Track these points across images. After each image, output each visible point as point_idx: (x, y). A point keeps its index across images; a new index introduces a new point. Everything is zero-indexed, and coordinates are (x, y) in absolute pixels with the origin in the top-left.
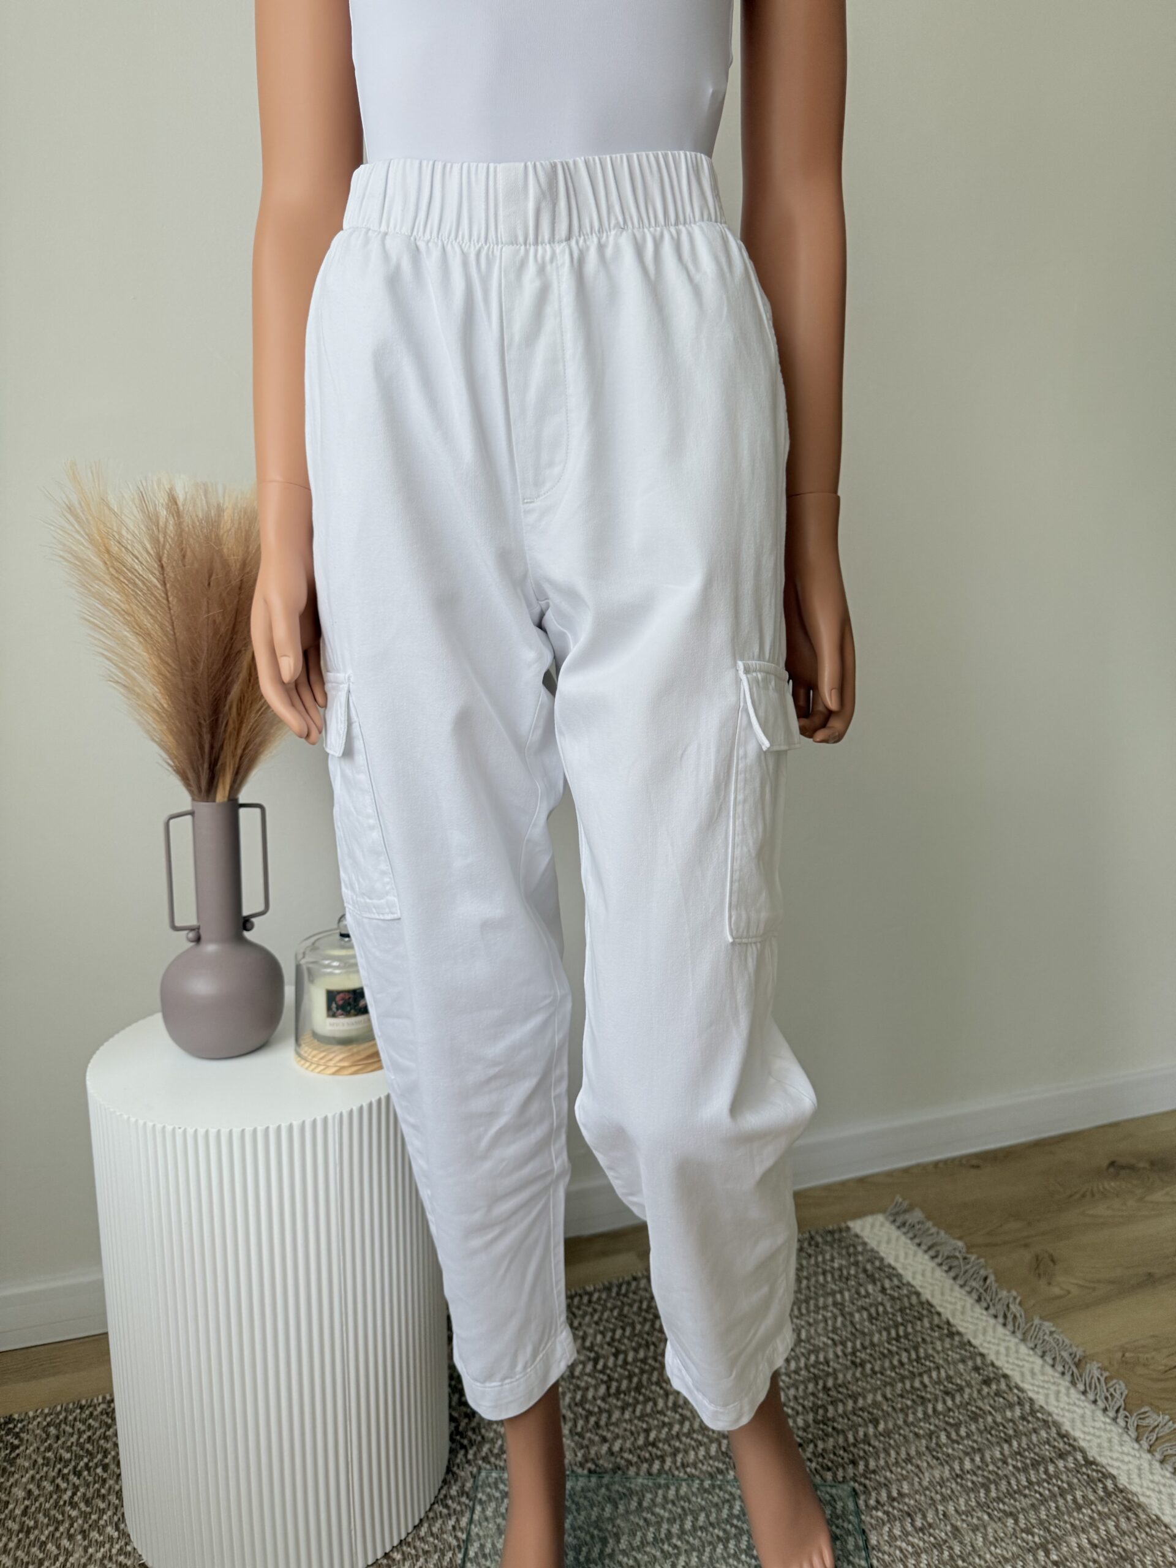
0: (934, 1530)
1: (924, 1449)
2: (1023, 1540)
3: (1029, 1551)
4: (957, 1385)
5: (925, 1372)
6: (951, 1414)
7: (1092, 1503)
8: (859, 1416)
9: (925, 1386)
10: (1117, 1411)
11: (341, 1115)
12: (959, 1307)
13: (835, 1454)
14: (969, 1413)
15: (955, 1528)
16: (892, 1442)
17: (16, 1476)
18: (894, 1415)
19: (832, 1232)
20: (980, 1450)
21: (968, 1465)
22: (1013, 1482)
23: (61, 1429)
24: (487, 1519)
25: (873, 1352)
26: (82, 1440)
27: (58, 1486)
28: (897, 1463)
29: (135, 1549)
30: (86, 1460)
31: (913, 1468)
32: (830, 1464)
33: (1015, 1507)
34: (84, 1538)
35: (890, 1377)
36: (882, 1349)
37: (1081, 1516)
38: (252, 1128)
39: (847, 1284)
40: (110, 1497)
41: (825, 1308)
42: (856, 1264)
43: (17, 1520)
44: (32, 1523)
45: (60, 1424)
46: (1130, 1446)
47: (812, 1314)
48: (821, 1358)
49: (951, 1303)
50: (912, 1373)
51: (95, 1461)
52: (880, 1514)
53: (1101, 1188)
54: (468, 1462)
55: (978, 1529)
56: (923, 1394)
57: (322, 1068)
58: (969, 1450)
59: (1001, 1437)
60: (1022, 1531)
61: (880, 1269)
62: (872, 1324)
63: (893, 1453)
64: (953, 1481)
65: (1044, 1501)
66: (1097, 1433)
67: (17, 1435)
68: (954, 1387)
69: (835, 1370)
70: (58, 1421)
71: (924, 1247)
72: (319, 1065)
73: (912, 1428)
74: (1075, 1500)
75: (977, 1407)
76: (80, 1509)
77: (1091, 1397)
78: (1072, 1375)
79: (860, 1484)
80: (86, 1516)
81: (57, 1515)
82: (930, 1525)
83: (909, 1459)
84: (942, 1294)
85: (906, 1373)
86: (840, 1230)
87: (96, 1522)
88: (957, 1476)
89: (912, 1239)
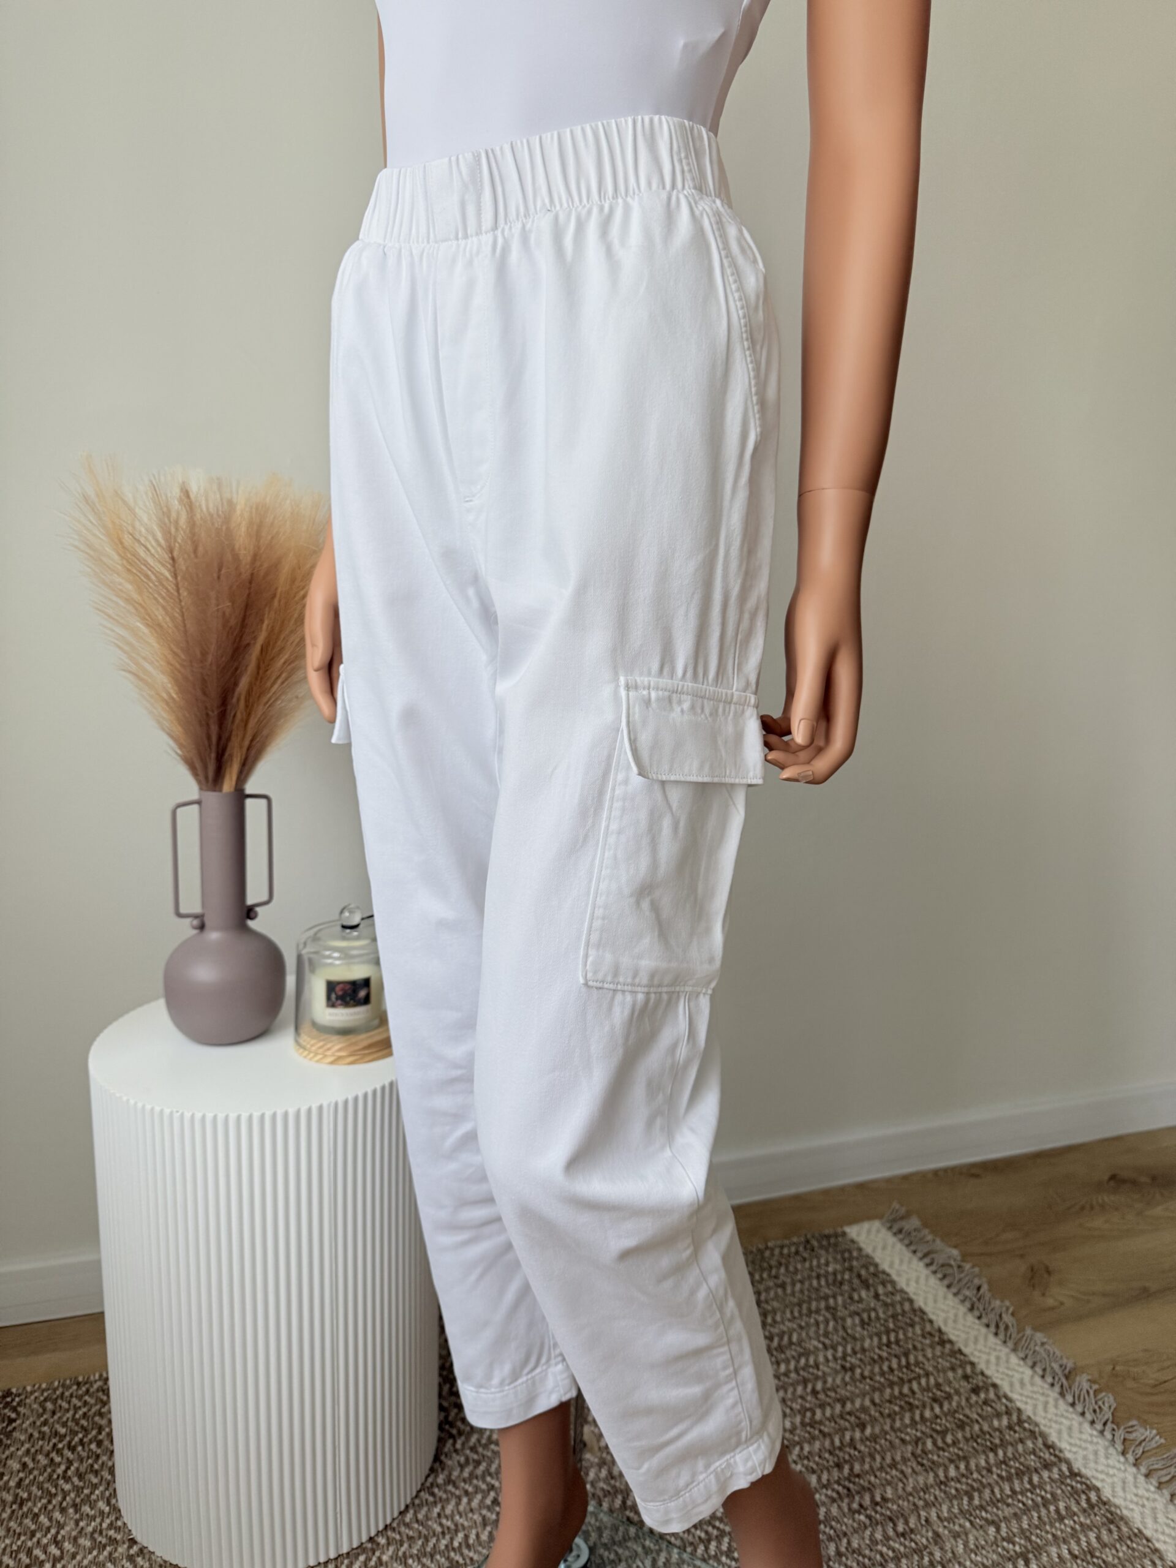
0: (916, 1535)
1: (909, 1455)
2: (1004, 1548)
3: (1009, 1559)
4: (946, 1392)
5: (914, 1378)
6: (939, 1421)
7: (1075, 1514)
8: (846, 1420)
9: (913, 1392)
10: (1105, 1424)
11: (336, 1104)
12: (951, 1316)
13: (820, 1457)
14: (956, 1421)
15: (937, 1535)
16: (878, 1447)
17: (12, 1449)
18: (881, 1420)
19: (828, 1237)
20: (965, 1458)
21: (952, 1472)
22: (997, 1490)
23: (57, 1405)
24: (472, 1510)
25: (863, 1357)
26: (77, 1416)
27: (52, 1460)
28: (881, 1468)
29: (125, 1524)
30: (80, 1435)
31: (898, 1474)
32: (815, 1467)
33: (997, 1515)
34: (76, 1512)
35: (879, 1382)
36: (872, 1354)
37: (1063, 1527)
38: (248, 1114)
39: (840, 1288)
40: (103, 1473)
41: (818, 1311)
42: (851, 1269)
43: (11, 1492)
44: (25, 1495)
45: (56, 1399)
46: (1116, 1460)
47: (804, 1317)
48: (811, 1361)
49: (943, 1311)
50: (901, 1379)
51: (90, 1436)
52: (862, 1518)
53: (1100, 1201)
54: (456, 1451)
55: (959, 1536)
56: (911, 1400)
57: (320, 1056)
58: (955, 1457)
59: (987, 1446)
60: (1003, 1539)
61: (875, 1275)
62: (864, 1329)
63: (878, 1458)
64: (937, 1488)
65: (1027, 1510)
66: (1084, 1445)
67: (14, 1410)
68: (943, 1394)
69: (824, 1373)
70: (55, 1396)
71: (919, 1254)
72: (316, 1054)
73: (899, 1434)
74: (1057, 1511)
75: (965, 1415)
76: (73, 1483)
77: (1079, 1408)
78: (1062, 1386)
79: (844, 1487)
80: (78, 1490)
81: (50, 1488)
82: (912, 1531)
83: (894, 1465)
84: (935, 1301)
85: (896, 1379)
86: (836, 1236)
87: (88, 1496)
88: (941, 1482)
89: (908, 1246)
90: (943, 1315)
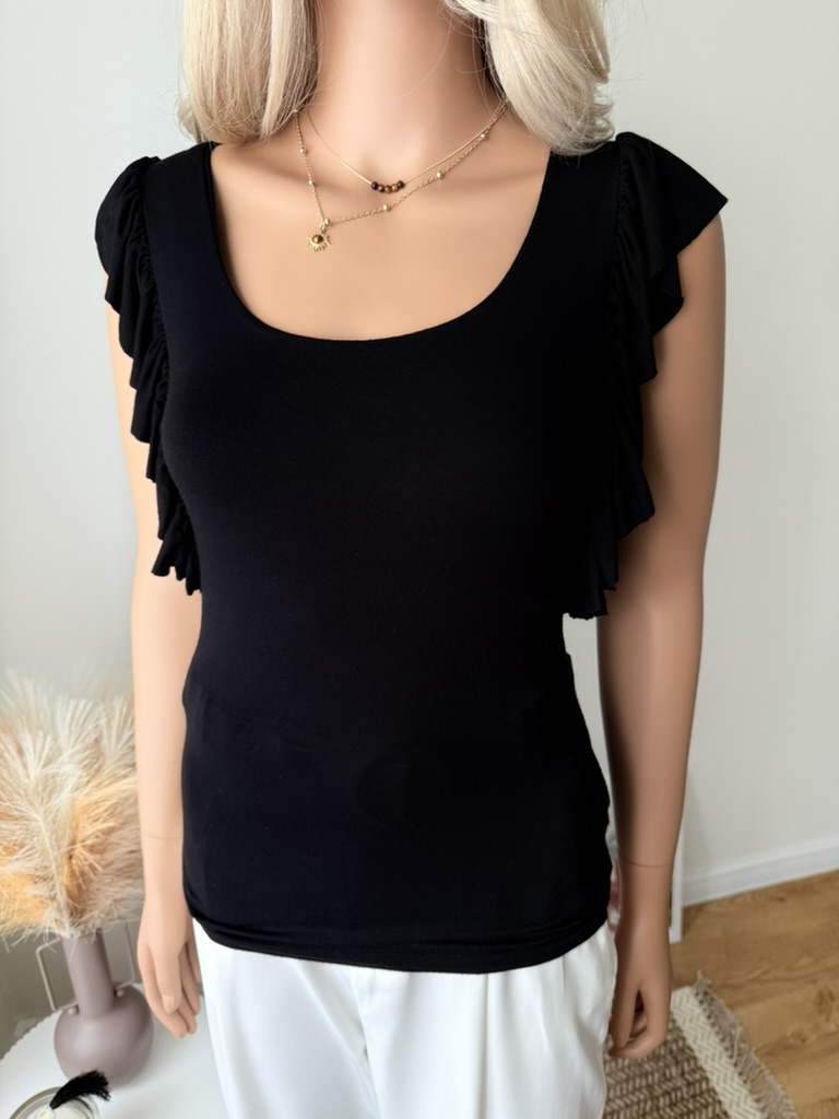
12: (735, 1098)
39: (657, 1064)
41: (640, 1090)
49: (730, 1093)
61: (682, 1050)
62: (672, 1110)
71: (717, 1029)
84: (725, 1082)
90: (729, 1096)
